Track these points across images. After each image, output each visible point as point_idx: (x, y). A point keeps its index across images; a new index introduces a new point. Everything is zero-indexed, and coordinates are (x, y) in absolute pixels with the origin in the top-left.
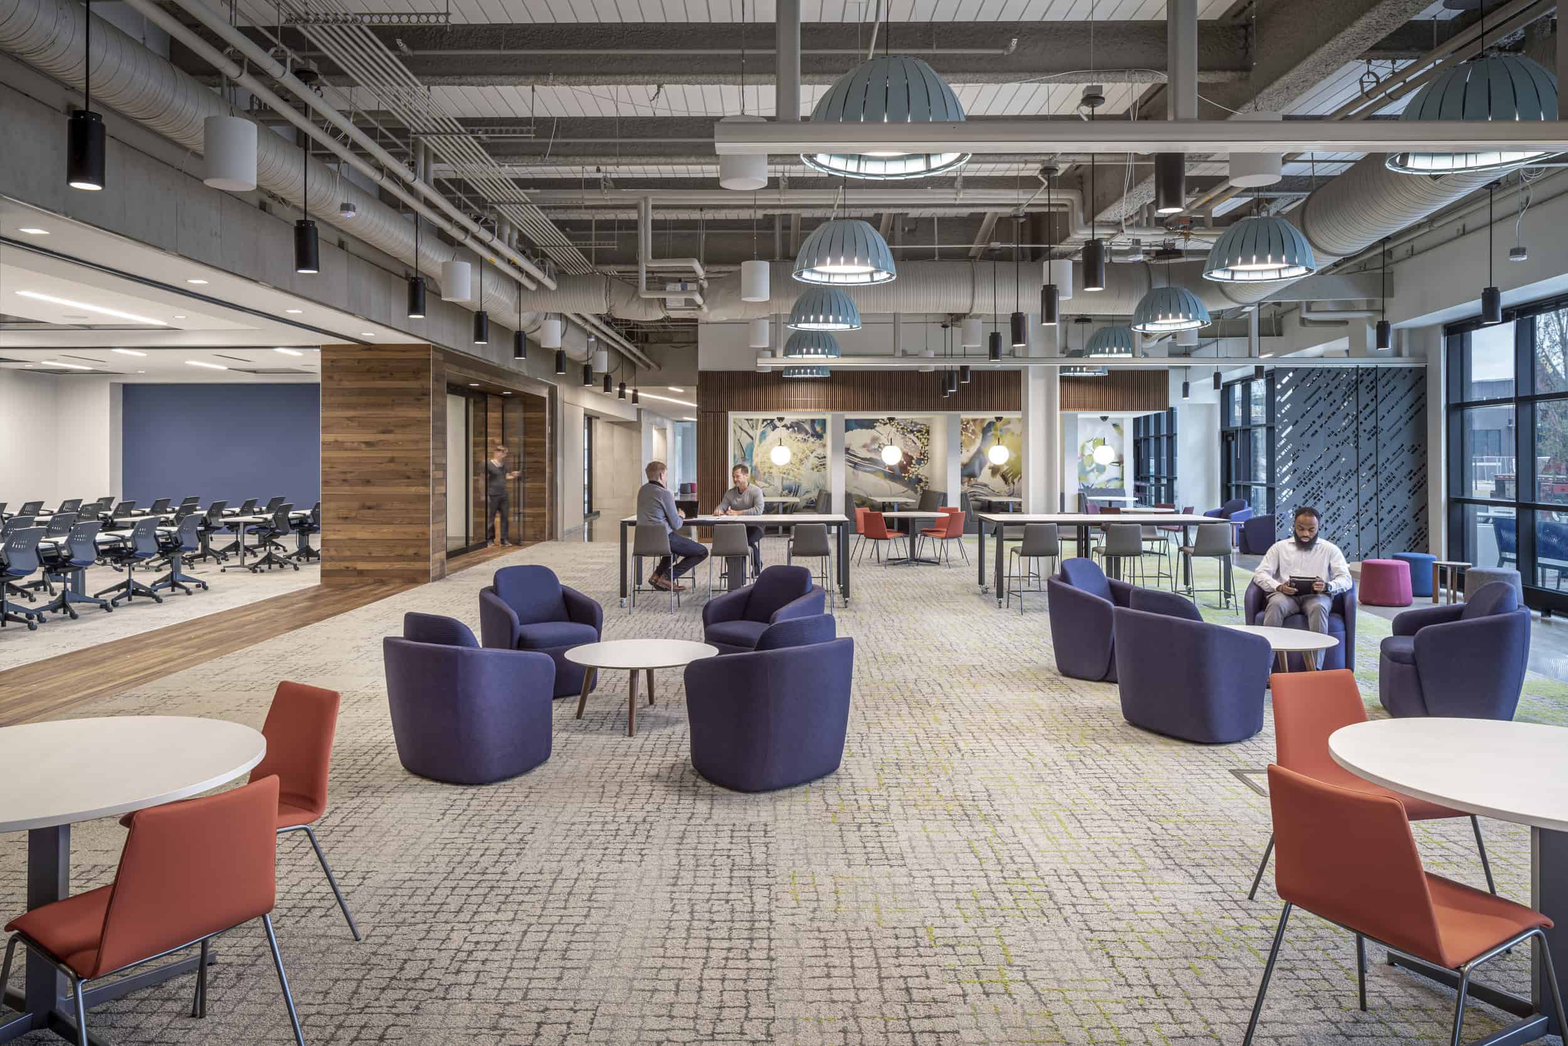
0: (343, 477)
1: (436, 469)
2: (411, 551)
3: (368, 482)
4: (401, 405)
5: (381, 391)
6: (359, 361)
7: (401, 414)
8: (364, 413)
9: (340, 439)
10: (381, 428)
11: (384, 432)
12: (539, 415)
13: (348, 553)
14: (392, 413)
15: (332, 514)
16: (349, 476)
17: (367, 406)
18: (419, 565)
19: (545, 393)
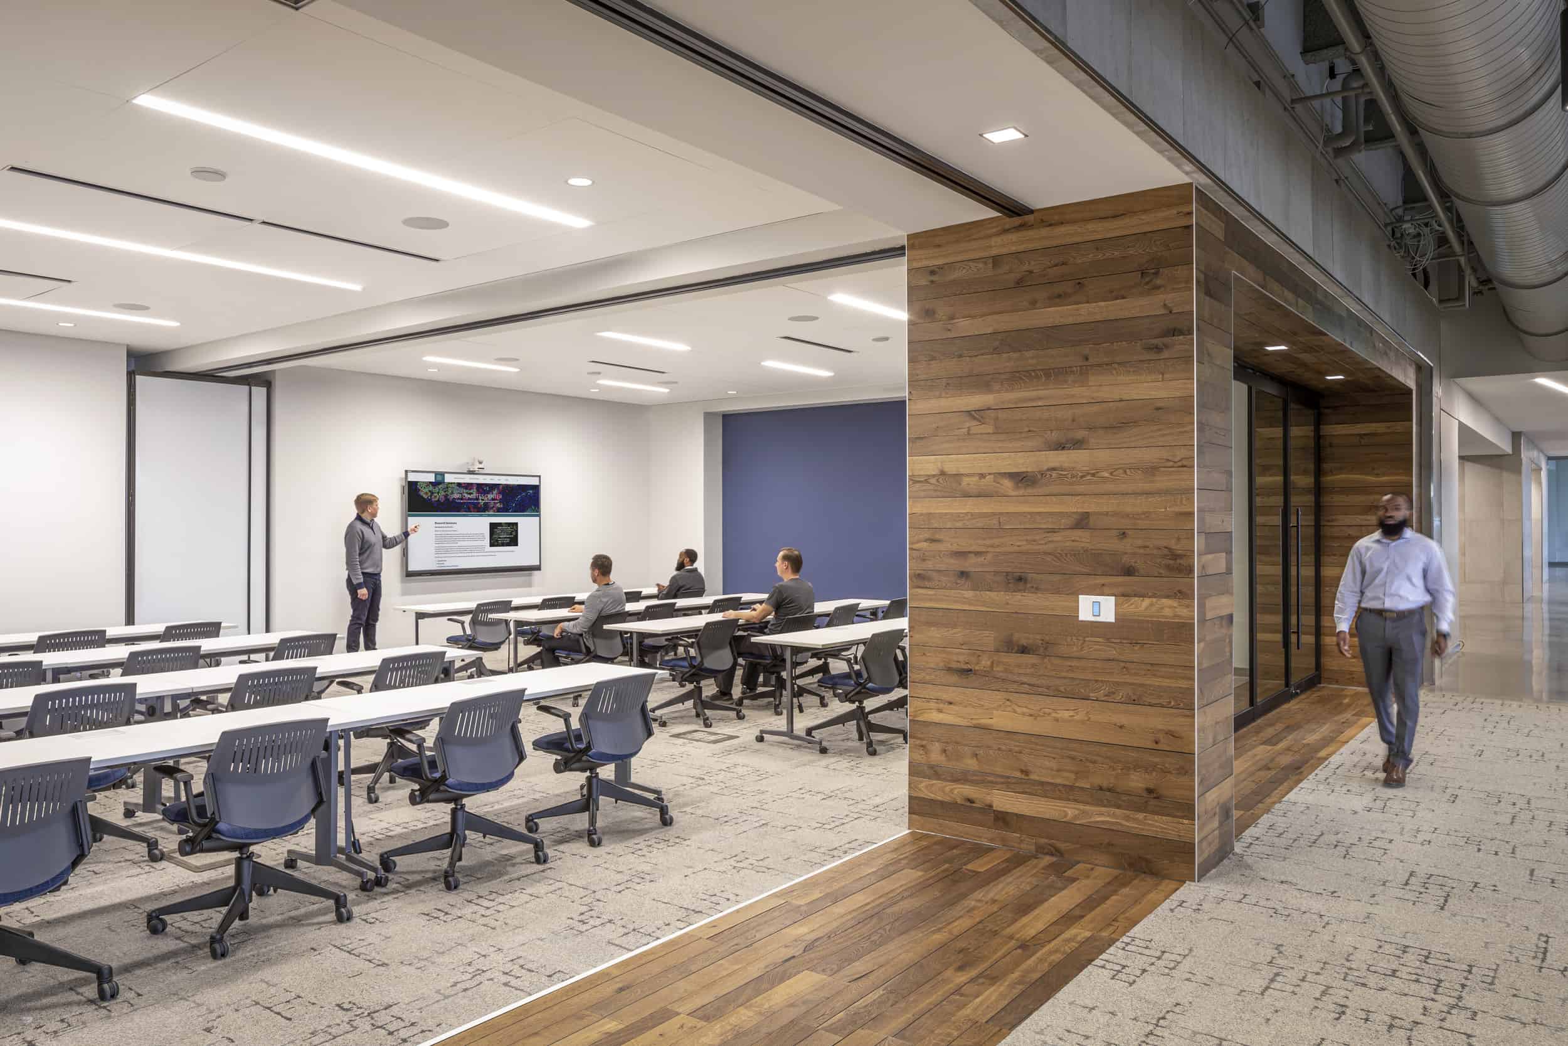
0: (956, 564)
1: (1208, 550)
2: (1137, 781)
3: (1019, 581)
4: (1106, 367)
5: (1051, 335)
6: (996, 260)
7: (1105, 393)
8: (1010, 396)
9: (950, 468)
10: (1055, 436)
11: (1061, 447)
12: (1399, 427)
13: (971, 764)
14: (1078, 392)
15: (934, 660)
16: (971, 564)
17: (1017, 378)
18: (1158, 825)
19: (1408, 378)
